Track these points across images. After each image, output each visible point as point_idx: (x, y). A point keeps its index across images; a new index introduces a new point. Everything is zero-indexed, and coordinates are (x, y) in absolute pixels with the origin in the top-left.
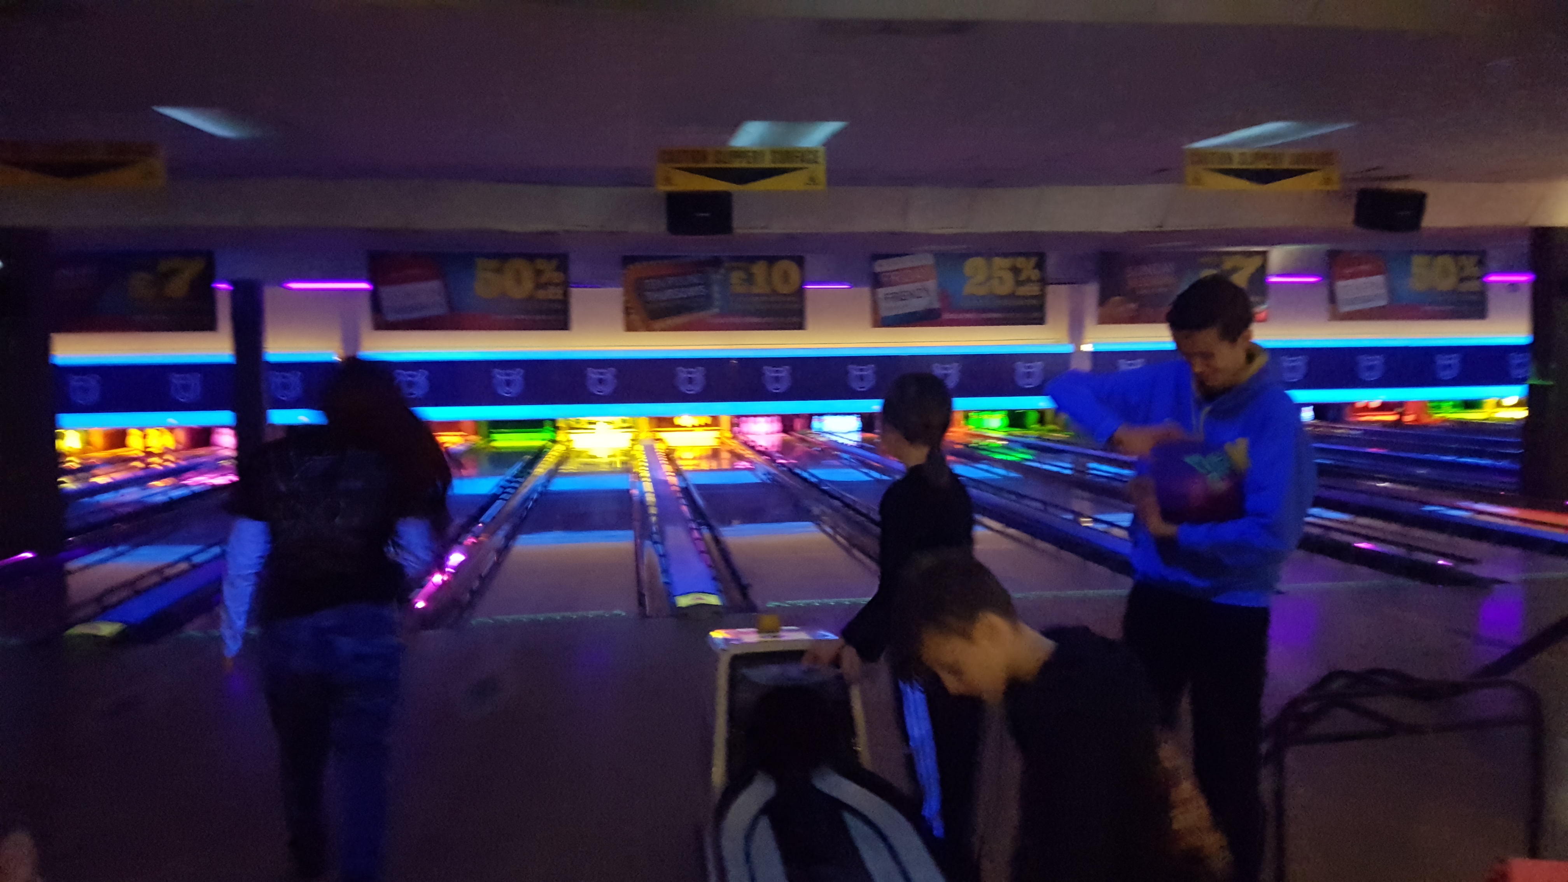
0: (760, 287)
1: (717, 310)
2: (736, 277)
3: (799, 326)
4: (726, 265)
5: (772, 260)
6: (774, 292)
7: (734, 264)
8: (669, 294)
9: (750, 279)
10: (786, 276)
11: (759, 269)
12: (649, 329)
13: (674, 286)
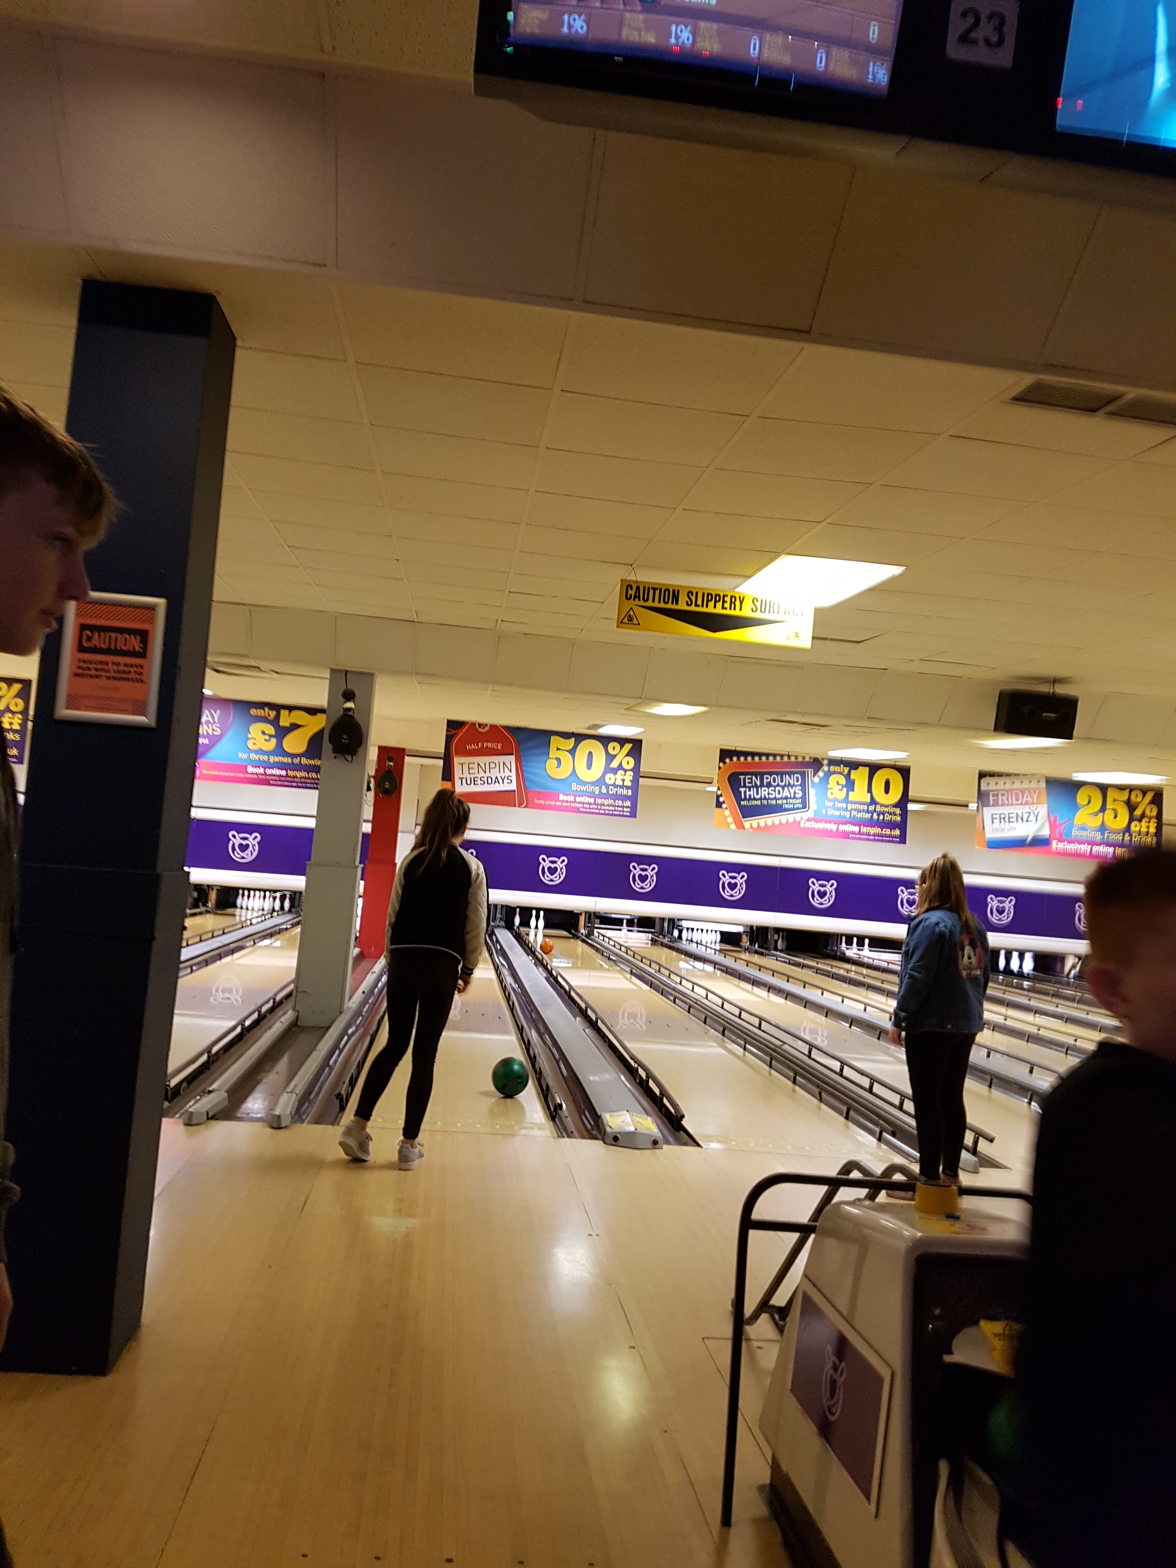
0: (861, 794)
3: (901, 840)
7: (834, 768)
9: (850, 785)
10: (887, 785)
11: (861, 776)
13: (769, 785)
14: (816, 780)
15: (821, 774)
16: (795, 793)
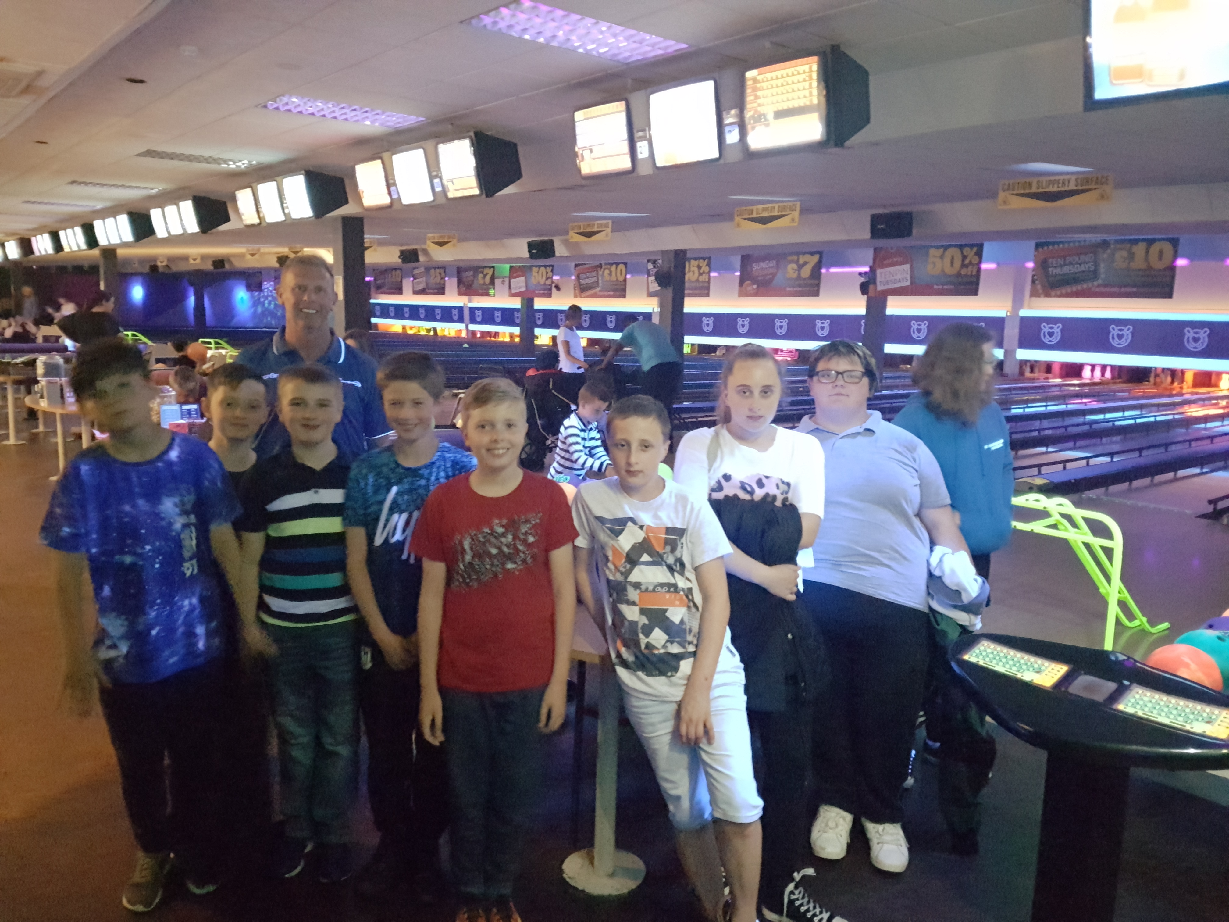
0: (1139, 263)
1: (1100, 281)
2: (1121, 255)
3: (1169, 295)
4: (1112, 246)
5: (1150, 242)
6: (1150, 268)
7: (1118, 246)
8: (1066, 269)
9: (1132, 256)
10: (1161, 253)
11: (1140, 249)
12: (1047, 295)
13: (1071, 263)
14: (1105, 256)
15: (1109, 251)
16: (1089, 267)
